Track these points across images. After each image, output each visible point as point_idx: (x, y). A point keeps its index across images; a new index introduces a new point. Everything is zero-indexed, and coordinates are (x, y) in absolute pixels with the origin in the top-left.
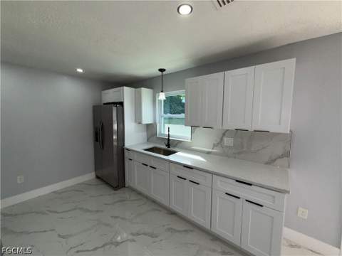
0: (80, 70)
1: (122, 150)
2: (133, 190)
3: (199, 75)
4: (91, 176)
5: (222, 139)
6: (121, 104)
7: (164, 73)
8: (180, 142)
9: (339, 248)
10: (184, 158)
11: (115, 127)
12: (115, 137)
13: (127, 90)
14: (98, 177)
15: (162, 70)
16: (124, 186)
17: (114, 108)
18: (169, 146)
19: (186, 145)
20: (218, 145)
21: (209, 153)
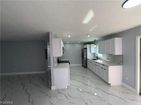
0: (79, 42)
1: (87, 59)
2: (88, 68)
4: (81, 65)
5: (108, 57)
6: (87, 48)
8: (100, 58)
9: (135, 89)
10: (100, 62)
11: (85, 54)
12: (85, 56)
13: (88, 45)
14: (82, 65)
15: (95, 40)
17: (85, 50)
18: (97, 59)
19: (101, 59)
20: (108, 59)
21: (106, 61)
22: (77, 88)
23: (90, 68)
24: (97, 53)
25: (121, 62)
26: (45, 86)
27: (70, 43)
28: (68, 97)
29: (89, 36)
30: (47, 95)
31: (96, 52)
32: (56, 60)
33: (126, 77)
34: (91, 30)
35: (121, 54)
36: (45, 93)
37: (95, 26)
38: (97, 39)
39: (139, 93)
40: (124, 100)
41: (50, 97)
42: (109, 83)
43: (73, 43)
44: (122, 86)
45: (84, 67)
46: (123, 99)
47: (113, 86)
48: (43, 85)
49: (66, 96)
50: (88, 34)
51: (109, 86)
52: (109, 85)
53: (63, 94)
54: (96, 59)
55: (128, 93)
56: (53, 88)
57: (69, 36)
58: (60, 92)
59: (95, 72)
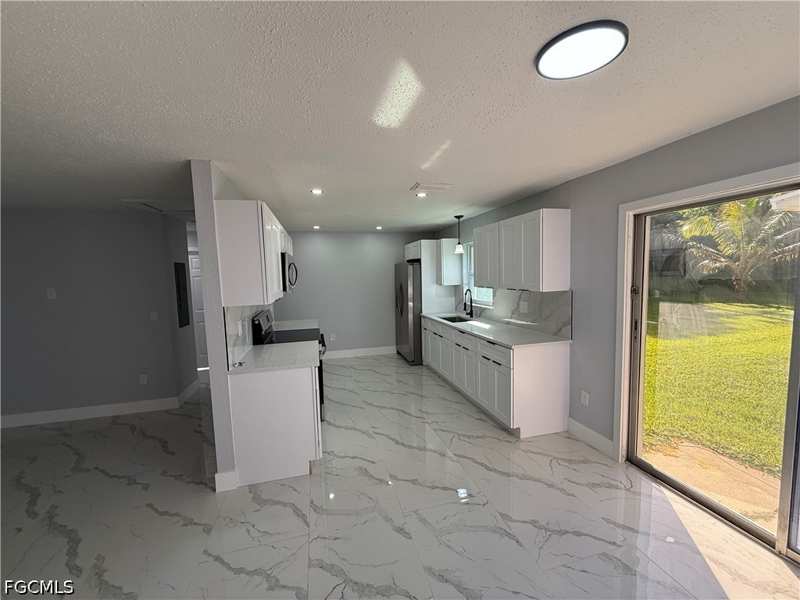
0: (379, 228)
1: (419, 317)
2: (429, 368)
3: (508, 217)
4: (392, 350)
5: (518, 304)
6: (419, 261)
7: (461, 219)
8: (483, 309)
9: (612, 439)
10: (479, 328)
11: (410, 291)
12: (411, 304)
13: (425, 243)
14: (398, 353)
15: (458, 217)
16: (422, 364)
17: (410, 267)
18: (471, 314)
19: (488, 313)
20: (515, 312)
21: (508, 323)
22: (361, 468)
23: (434, 365)
24: (469, 284)
25: (565, 325)
26: (178, 477)
27: (327, 232)
28: (312, 517)
29: (422, 195)
30: (189, 522)
31: (465, 282)
32: (240, 329)
33: (583, 393)
34: (426, 166)
35: (567, 289)
36: (177, 515)
37: (444, 147)
38: (467, 212)
39: (624, 453)
40: (562, 490)
41: (208, 530)
42: (514, 425)
43: (344, 233)
44: (569, 435)
45: (405, 359)
46: (560, 486)
47: (529, 441)
48: (164, 473)
49: (298, 512)
50: (417, 186)
51: (515, 440)
52: (513, 433)
53: (285, 505)
54: (464, 315)
55: (585, 462)
56: (225, 481)
57: (317, 192)
58: (264, 497)
59: (456, 383)
